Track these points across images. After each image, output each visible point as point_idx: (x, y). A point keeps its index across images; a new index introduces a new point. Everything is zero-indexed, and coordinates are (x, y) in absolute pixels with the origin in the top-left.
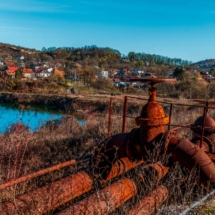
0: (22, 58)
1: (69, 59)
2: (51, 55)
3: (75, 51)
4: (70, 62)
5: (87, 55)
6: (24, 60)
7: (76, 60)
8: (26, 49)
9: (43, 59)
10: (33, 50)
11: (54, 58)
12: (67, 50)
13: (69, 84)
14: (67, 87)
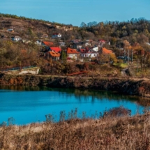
0: (60, 36)
1: (113, 35)
2: (92, 31)
3: (120, 26)
4: (116, 39)
5: (134, 29)
6: (62, 39)
7: (121, 36)
8: (62, 26)
9: (83, 37)
10: (69, 26)
11: (96, 35)
12: (111, 25)
13: (122, 65)
14: (120, 69)
